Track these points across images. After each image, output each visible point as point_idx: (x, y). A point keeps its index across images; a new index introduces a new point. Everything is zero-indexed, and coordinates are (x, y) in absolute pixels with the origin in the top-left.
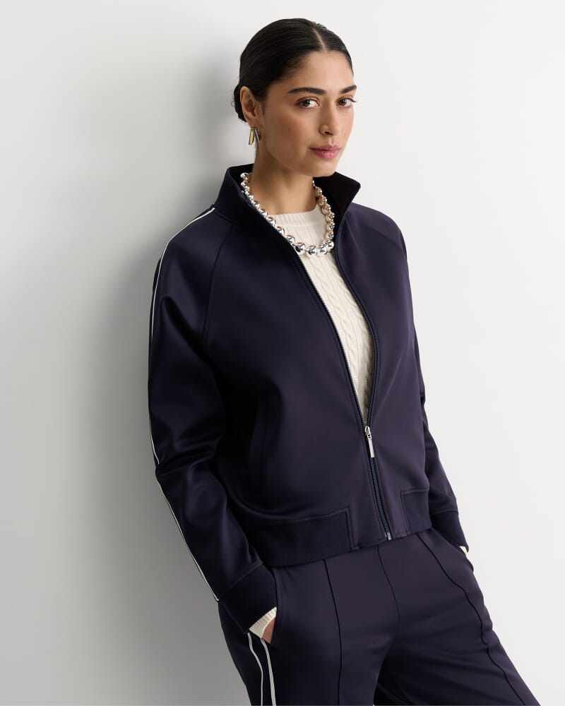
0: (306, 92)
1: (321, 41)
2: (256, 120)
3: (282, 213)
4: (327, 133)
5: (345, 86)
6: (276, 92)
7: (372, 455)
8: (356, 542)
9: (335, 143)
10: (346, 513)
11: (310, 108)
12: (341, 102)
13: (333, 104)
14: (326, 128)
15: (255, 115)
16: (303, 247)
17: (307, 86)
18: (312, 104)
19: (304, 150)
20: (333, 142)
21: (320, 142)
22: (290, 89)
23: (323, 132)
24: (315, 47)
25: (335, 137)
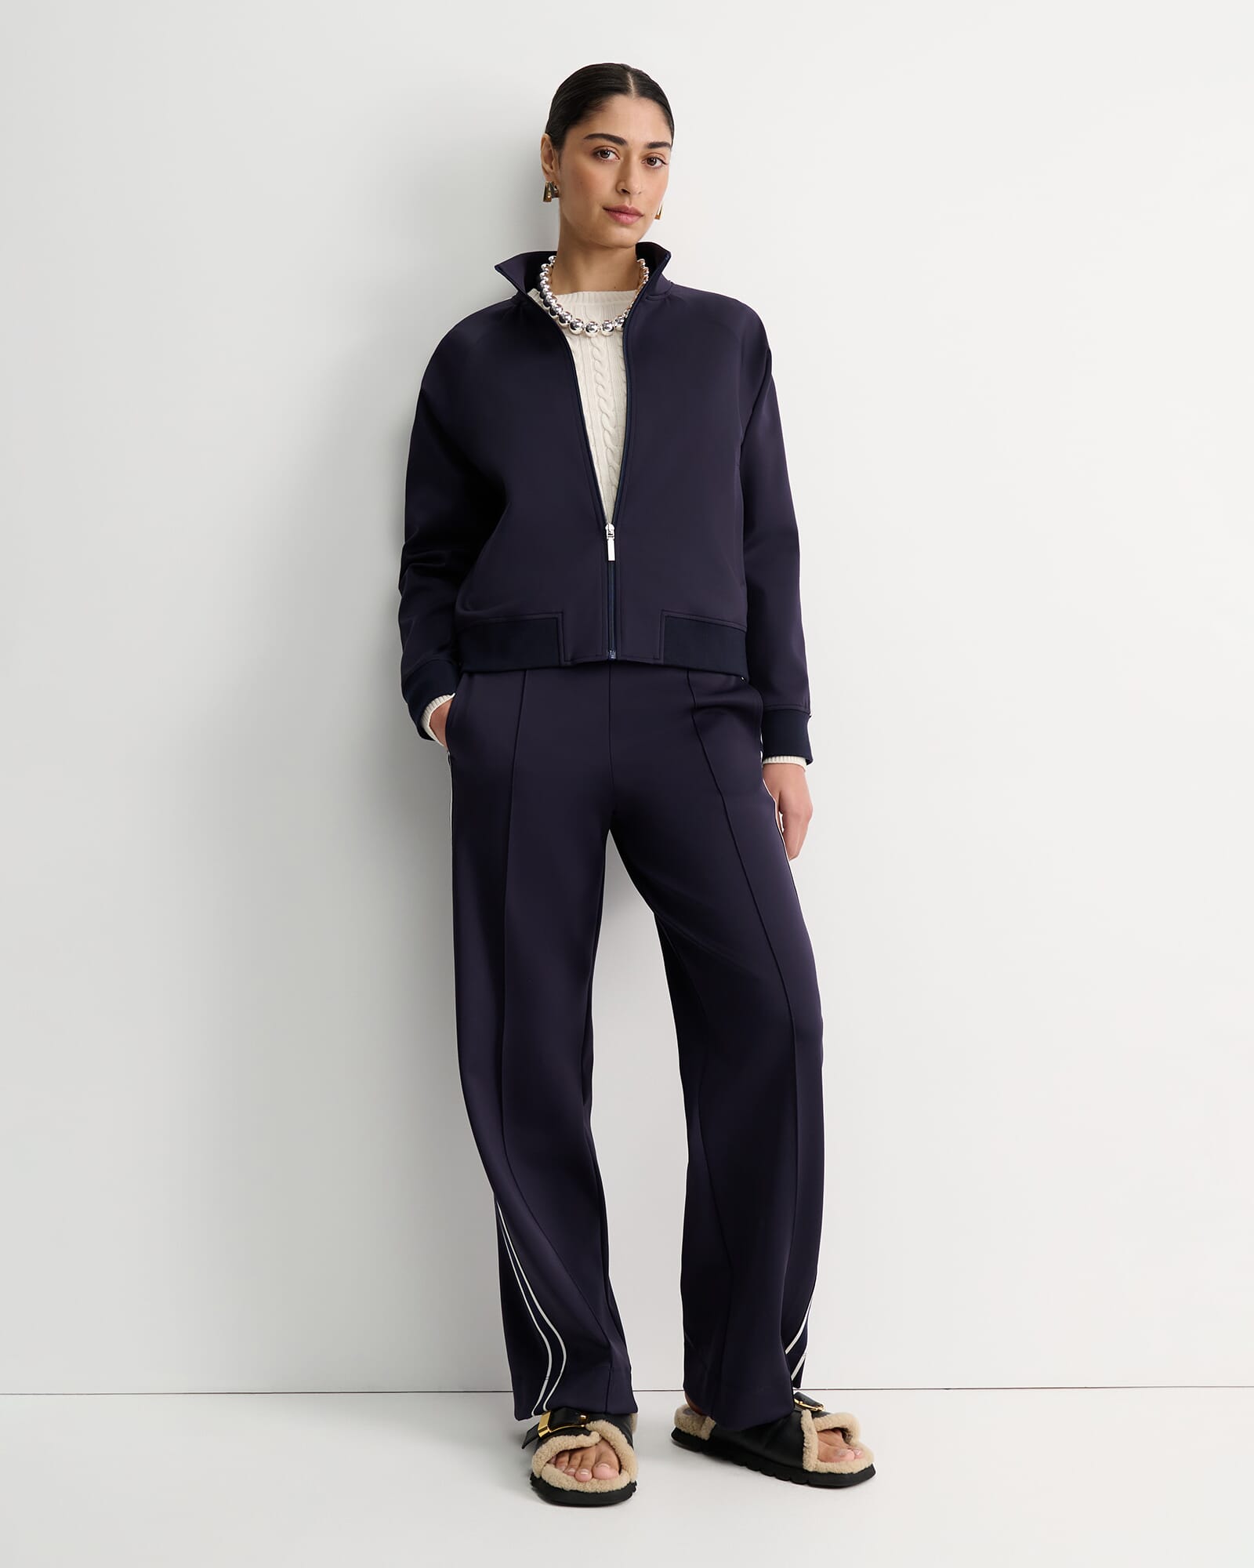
0: (603, 139)
1: (632, 84)
2: (553, 173)
3: (580, 291)
4: (624, 191)
5: (653, 139)
6: (574, 137)
7: (612, 557)
8: (569, 656)
9: (633, 205)
10: (557, 619)
11: (608, 160)
12: (650, 161)
13: (636, 160)
14: (622, 186)
15: (552, 168)
16: (580, 324)
17: (605, 132)
18: (612, 156)
19: (597, 210)
20: (630, 204)
21: (614, 201)
22: (587, 135)
23: (620, 190)
24: (623, 90)
25: (635, 197)
